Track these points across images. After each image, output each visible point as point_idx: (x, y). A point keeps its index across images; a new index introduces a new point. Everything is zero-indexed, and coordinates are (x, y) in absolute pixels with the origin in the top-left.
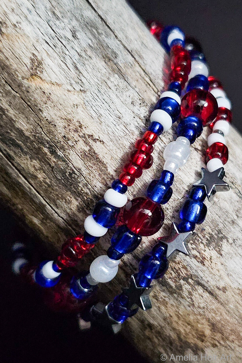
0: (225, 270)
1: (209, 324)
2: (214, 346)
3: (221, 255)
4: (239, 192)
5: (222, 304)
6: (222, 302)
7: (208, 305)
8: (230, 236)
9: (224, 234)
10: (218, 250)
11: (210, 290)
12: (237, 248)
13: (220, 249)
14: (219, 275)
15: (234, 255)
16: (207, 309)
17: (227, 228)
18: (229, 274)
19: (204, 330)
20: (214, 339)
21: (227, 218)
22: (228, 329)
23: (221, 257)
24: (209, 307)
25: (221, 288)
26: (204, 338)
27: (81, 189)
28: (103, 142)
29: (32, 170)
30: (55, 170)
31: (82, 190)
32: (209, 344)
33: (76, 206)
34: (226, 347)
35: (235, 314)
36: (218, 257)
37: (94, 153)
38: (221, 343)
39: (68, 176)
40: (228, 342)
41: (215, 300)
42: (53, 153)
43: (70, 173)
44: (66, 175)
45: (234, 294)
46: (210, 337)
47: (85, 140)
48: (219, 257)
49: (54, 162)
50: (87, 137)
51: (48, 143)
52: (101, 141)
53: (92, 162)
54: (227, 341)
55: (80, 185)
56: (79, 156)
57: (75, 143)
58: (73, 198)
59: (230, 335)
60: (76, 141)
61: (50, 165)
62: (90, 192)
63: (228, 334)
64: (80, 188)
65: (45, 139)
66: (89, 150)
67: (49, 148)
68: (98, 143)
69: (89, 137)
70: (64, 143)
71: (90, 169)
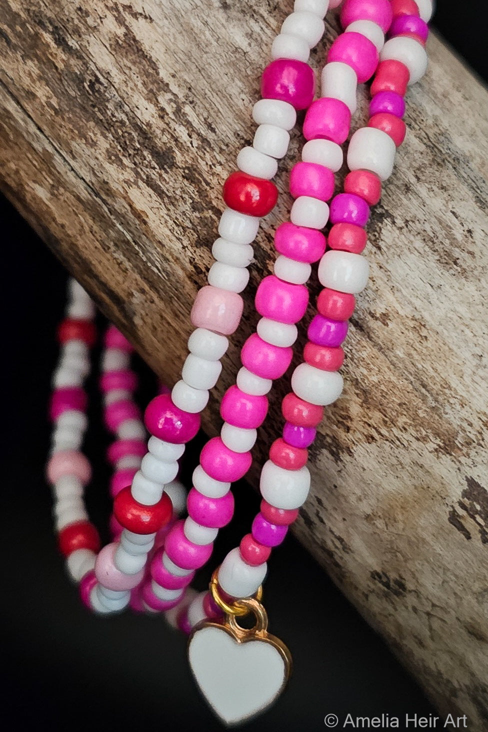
0: (386, 279)
1: (357, 392)
2: (370, 439)
3: (379, 248)
4: (426, 137)
5: (380, 349)
6: (382, 344)
7: (354, 351)
8: (400, 214)
9: (386, 208)
10: (373, 238)
11: (357, 320)
12: (412, 238)
13: (377, 236)
14: (374, 288)
15: (406, 251)
16: (352, 359)
17: (394, 197)
18: (395, 288)
19: (348, 405)
20: (369, 425)
21: (395, 179)
22: (393, 401)
23: (378, 252)
24: (357, 355)
25: (378, 315)
26: (349, 424)
27: (112, 114)
28: (151, 18)
29: (27, 81)
30: (66, 78)
31: (113, 116)
32: (360, 436)
33: (104, 151)
34: (392, 442)
35: (408, 371)
36: (373, 252)
37: (134, 40)
38: (382, 432)
39: (88, 88)
40: (394, 430)
41: (368, 339)
42: (61, 42)
43: (90, 81)
44: (84, 87)
45: (404, 329)
46: (360, 421)
47: (117, 16)
48: (375, 253)
49: (63, 60)
50: (121, 9)
51: (51, 24)
52: (146, 17)
53: (130, 58)
54: (392, 429)
55: (110, 106)
56: (106, 46)
57: (99, 21)
58: (99, 135)
59: (399, 415)
60: (101, 18)
61: (56, 68)
62: (128, 119)
63: (394, 414)
64: (109, 113)
65: (46, 16)
66: (126, 35)
67: (52, 33)
68: (141, 20)
69: (124, 10)
70: (80, 21)
71: (127, 71)
